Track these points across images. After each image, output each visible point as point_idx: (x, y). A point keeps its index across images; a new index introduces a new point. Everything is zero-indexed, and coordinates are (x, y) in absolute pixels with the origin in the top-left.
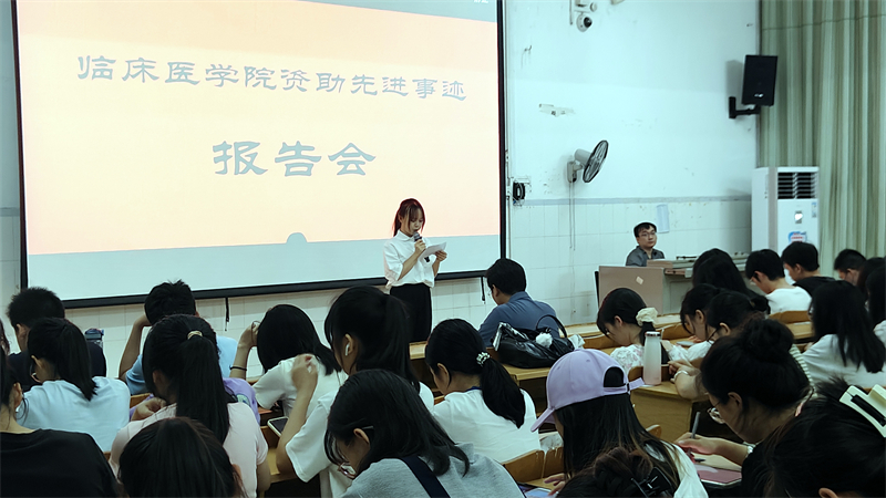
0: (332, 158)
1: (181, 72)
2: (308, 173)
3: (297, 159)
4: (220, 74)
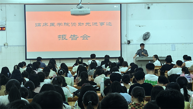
0: (81, 37)
3: (74, 37)
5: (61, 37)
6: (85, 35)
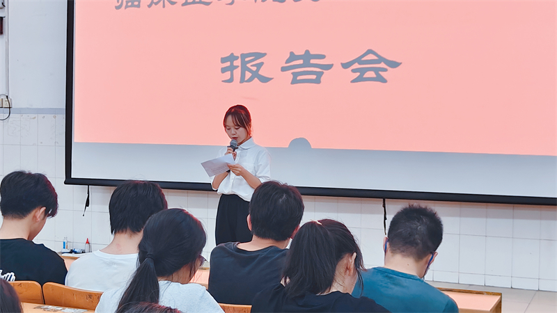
0: (345, 66)
2: (317, 81)
3: (306, 67)
5: (238, 63)
6: (370, 52)
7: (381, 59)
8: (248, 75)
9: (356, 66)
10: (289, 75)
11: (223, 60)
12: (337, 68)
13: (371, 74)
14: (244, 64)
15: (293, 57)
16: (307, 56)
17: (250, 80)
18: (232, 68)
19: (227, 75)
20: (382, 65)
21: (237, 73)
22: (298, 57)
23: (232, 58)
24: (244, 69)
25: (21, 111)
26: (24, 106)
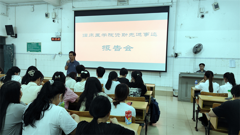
0: (124, 48)
1: (98, 35)
2: (119, 50)
3: (117, 48)
4: (104, 35)
5: (105, 47)
6: (128, 46)
7: (130, 47)
8: (107, 49)
9: (126, 48)
10: (114, 49)
11: (103, 47)
12: (123, 48)
13: (128, 49)
14: (106, 47)
15: (115, 46)
16: (117, 46)
17: (107, 50)
18: (104, 48)
19: (103, 49)
20: (130, 48)
21: (105, 49)
22: (116, 46)
23: (104, 46)
24: (106, 48)
25: (64, 55)
26: (64, 54)
